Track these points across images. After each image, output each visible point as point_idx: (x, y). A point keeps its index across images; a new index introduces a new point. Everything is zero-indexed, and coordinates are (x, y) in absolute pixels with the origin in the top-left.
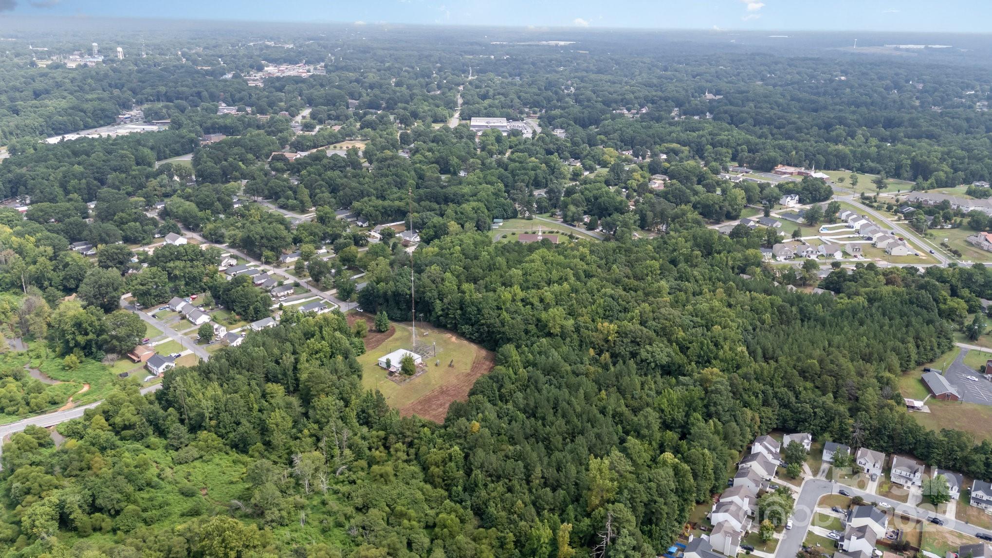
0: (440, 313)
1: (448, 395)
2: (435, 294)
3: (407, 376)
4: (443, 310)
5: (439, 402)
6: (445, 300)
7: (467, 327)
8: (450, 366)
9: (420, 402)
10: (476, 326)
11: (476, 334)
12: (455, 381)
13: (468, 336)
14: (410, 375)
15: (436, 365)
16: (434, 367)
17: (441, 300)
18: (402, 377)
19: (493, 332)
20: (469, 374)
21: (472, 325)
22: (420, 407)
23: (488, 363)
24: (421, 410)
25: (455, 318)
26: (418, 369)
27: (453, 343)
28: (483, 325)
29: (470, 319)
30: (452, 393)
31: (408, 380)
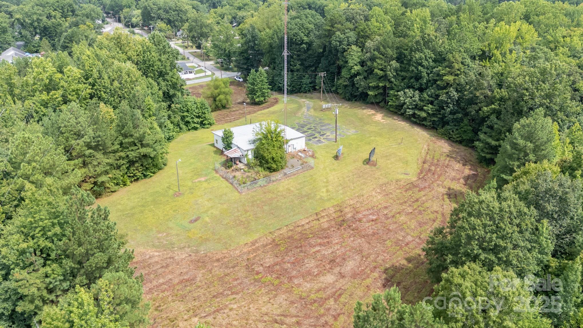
0: (357, 68)
1: (357, 232)
2: (352, 36)
3: (264, 172)
4: (362, 63)
5: (327, 252)
6: (369, 44)
7: (409, 92)
8: (367, 162)
9: (275, 244)
10: (431, 91)
11: (429, 108)
12: (378, 199)
13: (410, 112)
14: (271, 170)
15: (336, 157)
16: (330, 160)
17: (362, 47)
18: (252, 174)
19: (472, 101)
20: (412, 186)
21: (421, 90)
22: (269, 261)
23: (458, 166)
24: (270, 269)
25: (385, 77)
26: (291, 162)
27: (377, 123)
28: (448, 85)
29: (418, 78)
30: (368, 228)
31: (261, 182)
